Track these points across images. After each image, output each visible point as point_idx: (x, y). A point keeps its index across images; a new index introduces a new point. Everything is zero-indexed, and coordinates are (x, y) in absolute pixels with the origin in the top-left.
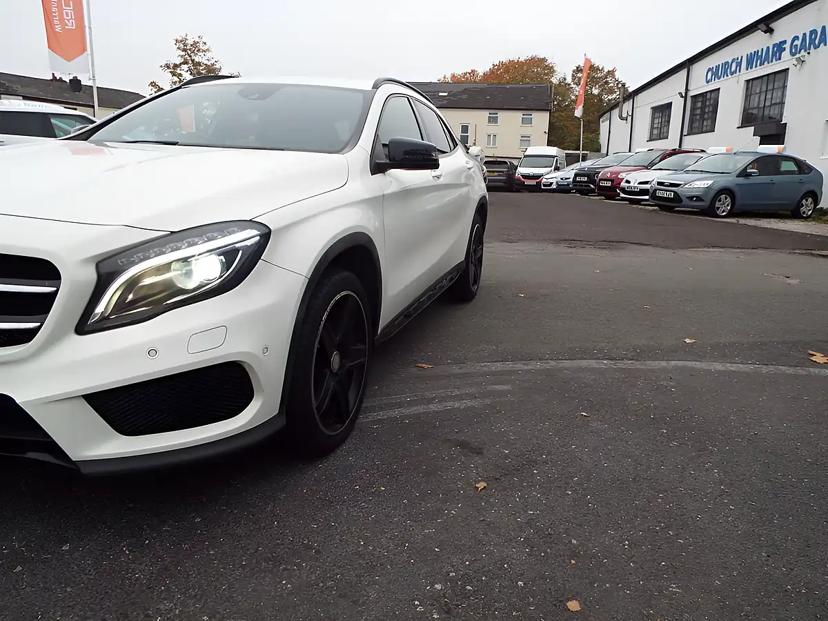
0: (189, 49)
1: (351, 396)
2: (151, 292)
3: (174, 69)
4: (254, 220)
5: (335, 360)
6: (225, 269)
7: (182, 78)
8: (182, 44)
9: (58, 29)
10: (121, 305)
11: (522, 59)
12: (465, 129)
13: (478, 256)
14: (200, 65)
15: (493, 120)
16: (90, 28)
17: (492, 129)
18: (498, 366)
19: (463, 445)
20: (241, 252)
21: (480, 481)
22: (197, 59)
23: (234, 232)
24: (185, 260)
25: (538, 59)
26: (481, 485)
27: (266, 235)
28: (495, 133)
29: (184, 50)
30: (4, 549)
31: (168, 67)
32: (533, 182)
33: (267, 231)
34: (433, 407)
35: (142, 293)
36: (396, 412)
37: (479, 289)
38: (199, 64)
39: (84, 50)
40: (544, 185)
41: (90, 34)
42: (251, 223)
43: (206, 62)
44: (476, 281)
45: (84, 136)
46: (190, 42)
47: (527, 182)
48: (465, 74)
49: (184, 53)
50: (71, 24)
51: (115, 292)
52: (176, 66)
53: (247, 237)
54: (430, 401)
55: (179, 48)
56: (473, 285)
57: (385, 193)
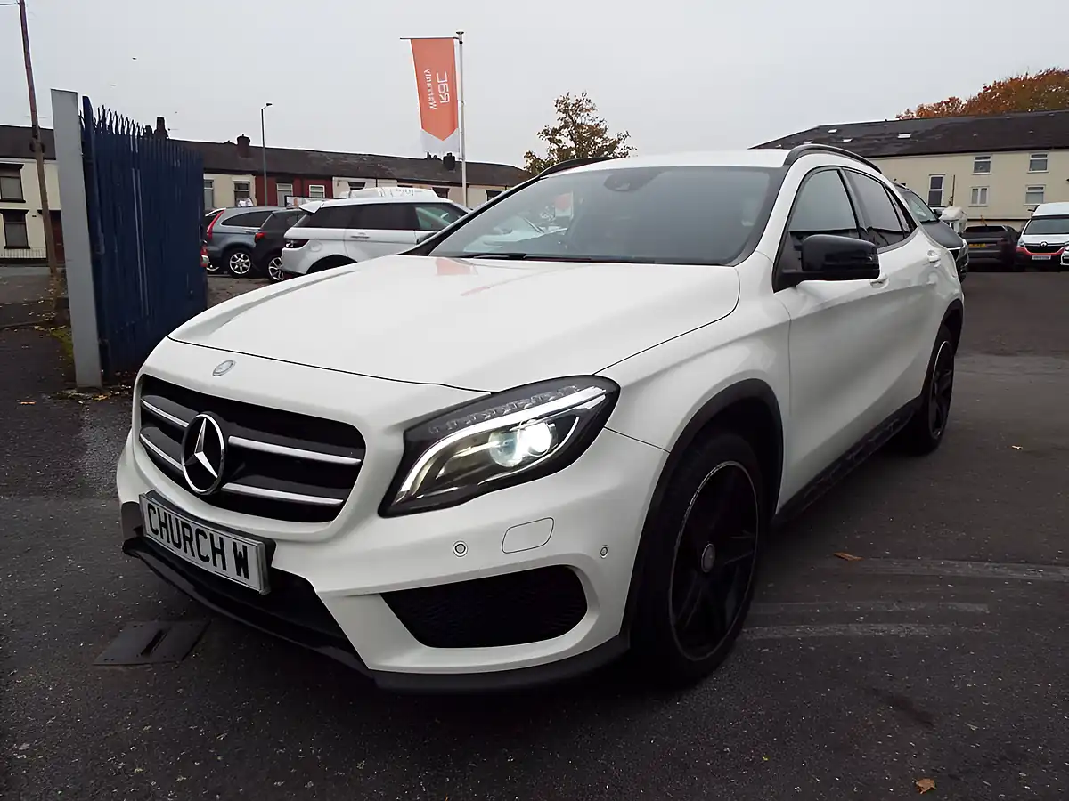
0: (570, 109)
1: (730, 604)
2: (466, 466)
3: (551, 135)
4: (597, 374)
5: (708, 556)
6: (556, 439)
7: (561, 145)
8: (564, 105)
9: (433, 106)
10: (431, 482)
11: (1032, 75)
12: (937, 182)
13: (945, 386)
14: (583, 128)
15: (982, 167)
16: (462, 102)
17: (981, 180)
18: (969, 569)
19: (901, 704)
20: (578, 418)
21: (922, 777)
22: (579, 121)
23: (570, 392)
24: (506, 430)
25: (1058, 72)
26: (926, 784)
27: (614, 393)
28: (984, 185)
29: (565, 112)
30: (300, 754)
31: (547, 134)
32: (1048, 257)
33: (615, 389)
34: (855, 630)
35: (456, 467)
36: (799, 631)
37: (944, 436)
38: (581, 126)
39: (454, 127)
40: (1065, 261)
41: (462, 107)
42: (594, 379)
43: (590, 123)
44: (941, 420)
45: (424, 250)
46: (572, 101)
47: (1036, 257)
48: (942, 103)
49: (564, 115)
50: (445, 99)
51: (423, 467)
52: (555, 131)
53: (588, 398)
54: (851, 618)
55: (559, 110)
56: (933, 431)
57: (793, 318)
